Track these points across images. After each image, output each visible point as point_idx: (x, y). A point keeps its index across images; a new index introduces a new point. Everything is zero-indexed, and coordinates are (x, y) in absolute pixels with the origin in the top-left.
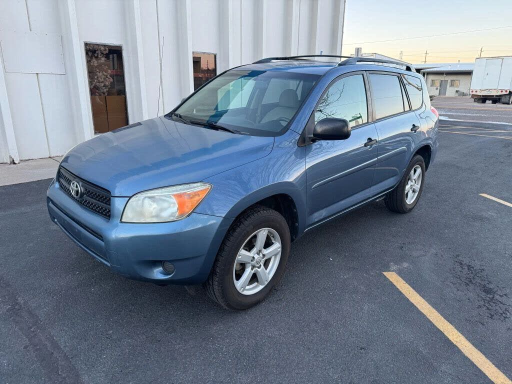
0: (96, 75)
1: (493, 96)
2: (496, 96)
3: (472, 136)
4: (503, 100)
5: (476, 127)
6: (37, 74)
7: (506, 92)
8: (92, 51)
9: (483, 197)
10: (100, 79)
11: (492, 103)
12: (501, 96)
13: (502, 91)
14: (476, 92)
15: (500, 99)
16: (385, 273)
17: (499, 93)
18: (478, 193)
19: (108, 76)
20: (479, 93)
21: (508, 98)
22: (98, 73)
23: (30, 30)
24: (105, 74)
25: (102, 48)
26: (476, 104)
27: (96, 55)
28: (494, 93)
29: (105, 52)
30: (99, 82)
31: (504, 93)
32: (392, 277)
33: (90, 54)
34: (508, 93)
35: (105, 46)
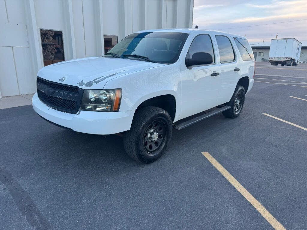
0: (47, 48)
1: (281, 61)
2: (283, 61)
3: (265, 83)
4: (288, 63)
5: (269, 78)
6: (12, 47)
7: (289, 59)
8: (44, 34)
9: (264, 115)
10: (49, 50)
11: (282, 65)
12: (286, 61)
13: (286, 59)
14: (272, 59)
15: (286, 63)
16: (202, 153)
17: (285, 60)
18: (262, 113)
19: (54, 48)
20: (273, 60)
21: (290, 63)
22: (48, 47)
23: (8, 22)
24: (52, 47)
25: (51, 33)
26: (272, 66)
27: (47, 36)
28: (282, 60)
29: (52, 35)
30: (49, 52)
31: (288, 59)
32: (206, 155)
33: (43, 36)
34: (290, 59)
35: (52, 31)
